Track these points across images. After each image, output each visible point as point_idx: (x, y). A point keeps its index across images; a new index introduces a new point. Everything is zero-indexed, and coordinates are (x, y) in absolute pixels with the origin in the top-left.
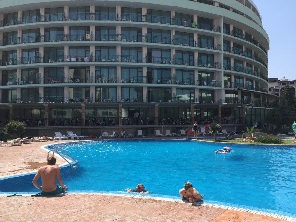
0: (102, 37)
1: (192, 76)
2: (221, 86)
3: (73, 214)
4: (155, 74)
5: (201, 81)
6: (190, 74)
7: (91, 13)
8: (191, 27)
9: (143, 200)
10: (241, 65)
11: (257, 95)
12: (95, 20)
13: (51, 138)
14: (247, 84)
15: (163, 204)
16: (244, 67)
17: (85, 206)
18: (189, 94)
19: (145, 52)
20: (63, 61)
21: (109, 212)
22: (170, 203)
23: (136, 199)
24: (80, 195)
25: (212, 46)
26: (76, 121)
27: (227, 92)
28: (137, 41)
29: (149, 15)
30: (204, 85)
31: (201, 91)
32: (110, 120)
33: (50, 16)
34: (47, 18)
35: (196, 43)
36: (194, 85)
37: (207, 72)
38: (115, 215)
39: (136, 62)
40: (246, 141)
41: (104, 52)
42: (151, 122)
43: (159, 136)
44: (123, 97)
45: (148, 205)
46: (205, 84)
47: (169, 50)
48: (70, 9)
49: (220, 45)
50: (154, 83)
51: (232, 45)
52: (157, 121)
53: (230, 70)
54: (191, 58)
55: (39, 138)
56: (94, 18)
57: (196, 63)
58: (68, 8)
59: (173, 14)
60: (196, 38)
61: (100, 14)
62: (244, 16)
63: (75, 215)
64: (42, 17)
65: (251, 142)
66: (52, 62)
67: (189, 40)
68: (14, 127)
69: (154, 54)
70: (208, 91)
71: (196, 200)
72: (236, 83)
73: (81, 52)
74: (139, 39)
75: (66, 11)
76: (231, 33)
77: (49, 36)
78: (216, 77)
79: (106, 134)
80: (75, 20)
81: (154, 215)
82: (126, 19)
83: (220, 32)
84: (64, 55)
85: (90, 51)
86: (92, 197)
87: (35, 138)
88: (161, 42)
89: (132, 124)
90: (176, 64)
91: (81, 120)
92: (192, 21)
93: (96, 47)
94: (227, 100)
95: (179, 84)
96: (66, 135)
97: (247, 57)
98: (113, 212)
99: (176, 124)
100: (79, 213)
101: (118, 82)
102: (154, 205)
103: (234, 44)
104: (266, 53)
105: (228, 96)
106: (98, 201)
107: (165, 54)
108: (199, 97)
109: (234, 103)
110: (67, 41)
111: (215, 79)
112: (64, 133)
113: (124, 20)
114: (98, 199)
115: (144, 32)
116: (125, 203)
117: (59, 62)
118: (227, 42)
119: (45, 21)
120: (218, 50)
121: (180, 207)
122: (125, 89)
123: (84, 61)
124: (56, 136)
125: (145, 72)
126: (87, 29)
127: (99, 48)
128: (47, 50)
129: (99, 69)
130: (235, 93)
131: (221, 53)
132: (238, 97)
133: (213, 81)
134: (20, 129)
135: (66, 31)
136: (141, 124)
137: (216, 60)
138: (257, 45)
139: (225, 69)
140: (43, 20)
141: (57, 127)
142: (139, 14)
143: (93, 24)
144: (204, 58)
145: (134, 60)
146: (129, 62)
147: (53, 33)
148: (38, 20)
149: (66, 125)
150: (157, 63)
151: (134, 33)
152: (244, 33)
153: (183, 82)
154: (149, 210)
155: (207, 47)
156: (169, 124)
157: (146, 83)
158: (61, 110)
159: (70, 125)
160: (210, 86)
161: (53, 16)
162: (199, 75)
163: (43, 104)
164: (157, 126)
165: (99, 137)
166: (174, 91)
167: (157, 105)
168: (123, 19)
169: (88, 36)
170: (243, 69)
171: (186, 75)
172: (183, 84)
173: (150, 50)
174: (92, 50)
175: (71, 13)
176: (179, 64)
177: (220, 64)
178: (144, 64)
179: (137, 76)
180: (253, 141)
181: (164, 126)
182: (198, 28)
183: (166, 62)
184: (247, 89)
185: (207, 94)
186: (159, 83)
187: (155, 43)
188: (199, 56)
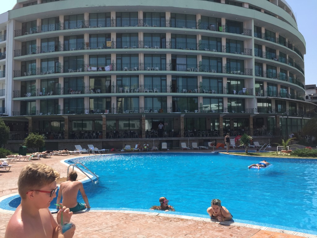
0: (123, 44)
1: (220, 84)
2: (252, 95)
3: (94, 233)
4: (180, 82)
5: (230, 89)
6: (218, 82)
7: (112, 19)
8: (219, 31)
9: (168, 219)
10: (274, 71)
11: (292, 104)
12: (116, 26)
13: (71, 152)
14: (281, 92)
15: (190, 223)
16: (278, 73)
17: (107, 224)
18: (217, 104)
19: (169, 59)
20: (83, 71)
21: (132, 231)
22: (197, 223)
23: (161, 218)
24: (101, 213)
25: (242, 51)
26: (97, 134)
27: (259, 101)
28: (161, 48)
29: (173, 20)
30: (233, 94)
31: (230, 100)
32: (133, 133)
33: (69, 23)
34: (67, 26)
35: (224, 48)
36: (222, 93)
37: (236, 79)
38: (138, 234)
39: (159, 70)
40: (281, 154)
41: (126, 60)
42: (177, 134)
43: (185, 149)
44: (145, 108)
45: (173, 224)
46: (235, 92)
47: (195, 56)
48: (90, 15)
49: (251, 50)
50: (179, 92)
51: (264, 50)
52: (182, 132)
53: (262, 76)
54: (219, 64)
55: (59, 152)
56: (115, 24)
57: (225, 70)
58: (88, 15)
59: (199, 18)
60: (224, 43)
61: (121, 20)
62: (277, 17)
63: (96, 234)
64: (61, 25)
65: (287, 155)
66: (72, 72)
67: (217, 45)
68: (33, 140)
69: (179, 61)
70: (237, 100)
71: (225, 219)
72: (268, 91)
73: (102, 61)
74: (163, 45)
75: (86, 18)
76: (263, 36)
77: (69, 44)
78: (247, 84)
79: (128, 147)
80: (95, 27)
81: (180, 235)
82: (149, 24)
83: (251, 35)
84: (84, 64)
85: (110, 59)
86: (114, 215)
87: (55, 152)
88: (186, 48)
89: (156, 137)
90: (203, 71)
91: (101, 132)
92: (220, 24)
93: (117, 55)
94: (259, 109)
95: (207, 93)
96: (87, 148)
97: (281, 62)
98: (136, 232)
99: (203, 136)
100: (100, 231)
101: (141, 92)
102: (180, 224)
103: (267, 48)
104: (303, 58)
105: (260, 105)
106: (121, 219)
107: (191, 61)
108: (228, 106)
109: (268, 112)
110: (87, 49)
111: (245, 87)
112: (85, 146)
113: (146, 26)
114: (120, 217)
115: (168, 37)
116: (149, 222)
117: (79, 71)
118: (258, 46)
119: (64, 29)
120: (248, 55)
121: (208, 226)
122: (148, 99)
123: (105, 70)
124: (76, 150)
125: (169, 80)
126: (108, 36)
127: (120, 56)
128: (67, 59)
129: (120, 79)
130: (269, 101)
131: (251, 59)
132: (272, 107)
133: (243, 88)
134: (39, 142)
135: (86, 39)
136: (165, 137)
137: (246, 66)
138: (292, 49)
139: (256, 75)
140: (62, 28)
141: (77, 140)
142: (162, 19)
143: (114, 31)
144: (233, 65)
145: (157, 68)
146: (152, 70)
147: (72, 41)
148: (57, 28)
149: (86, 138)
150: (182, 70)
151: (157, 39)
152: (277, 36)
153: (211, 90)
154: (175, 229)
155: (236, 53)
156: (195, 136)
157: (171, 92)
158: (82, 122)
159: (90, 138)
160: (239, 94)
161: (73, 23)
162: (228, 82)
163: (62, 116)
164: (182, 138)
165: (121, 151)
166: (201, 101)
167: (183, 115)
168: (146, 24)
169: (109, 44)
170: (277, 75)
171: (214, 83)
172: (210, 93)
173: (174, 57)
174: (114, 58)
175: (91, 20)
176: (206, 72)
177: (251, 70)
178: (168, 71)
179: (161, 85)
180: (289, 154)
181: (191, 138)
182: (226, 32)
183: (192, 70)
184: (281, 97)
185: (238, 103)
186: (184, 92)
187: (180, 49)
188: (228, 62)
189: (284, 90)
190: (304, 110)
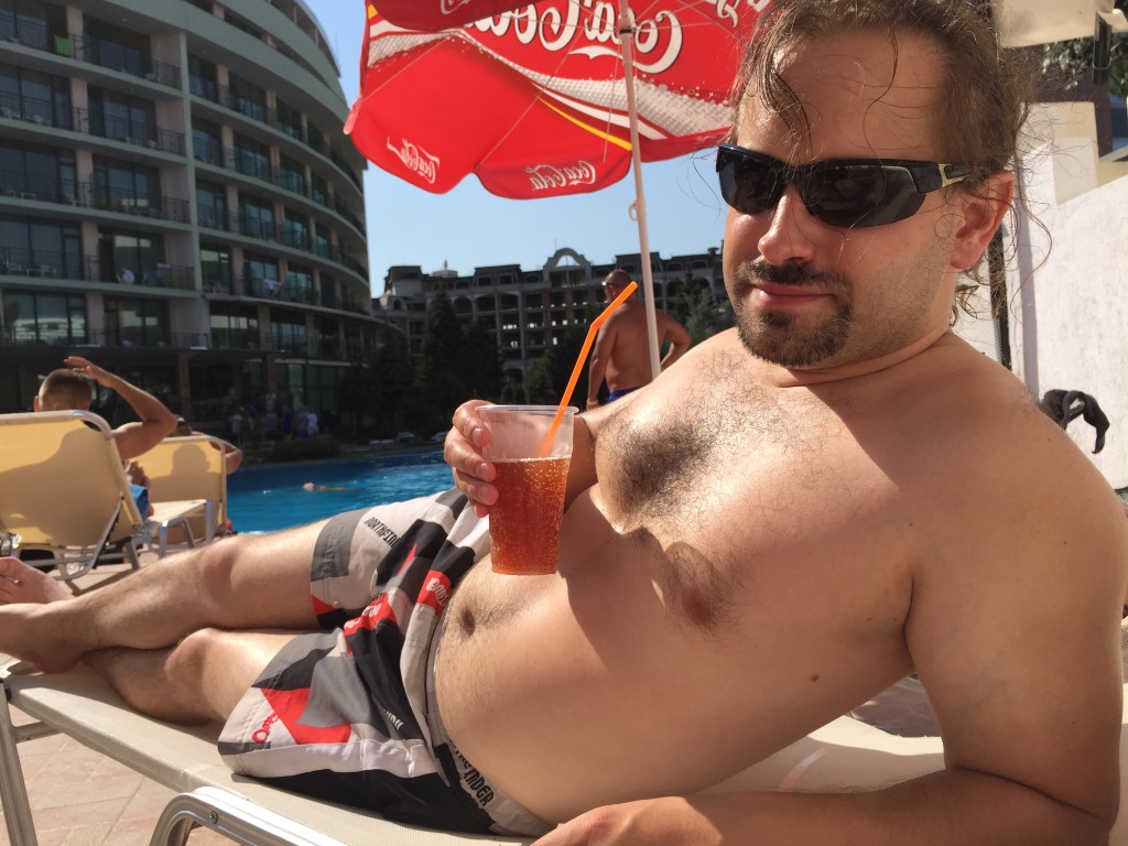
1: (71, 245)
2: (190, 286)
5: (110, 264)
6: (64, 237)
8: (52, 49)
10: (266, 215)
11: (326, 324)
16: (278, 222)
18: (61, 316)
25: (152, 134)
27: (217, 308)
31: (114, 302)
35: (81, 118)
36: (82, 277)
37: (134, 231)
46: (129, 276)
49: (181, 137)
51: (228, 141)
53: (226, 228)
54: (66, 172)
57: (88, 194)
60: (80, 97)
67: (53, 103)
70: (143, 305)
72: (248, 279)
76: (223, 95)
78: (172, 251)
83: (177, 86)
92: (60, 29)
94: (217, 334)
95: (17, 273)
97: (288, 189)
103: (237, 136)
104: (359, 182)
105: (221, 322)
108: (107, 325)
109: (246, 346)
111: (167, 259)
118: (207, 125)
120: (171, 152)
130: (248, 311)
131: (183, 166)
132: (258, 329)
133: (160, 265)
137: (168, 190)
138: (322, 152)
139: (203, 223)
144: (119, 179)
152: (271, 104)
153: (34, 265)
155: (128, 138)
160: (147, 284)
162: (101, 240)
170: (274, 228)
171: (47, 239)
172: (32, 274)
176: (11, 195)
177: (185, 204)
182: (85, 60)
184: (293, 300)
185: (142, 315)
188: (99, 167)
189: (302, 277)
190: (366, 341)
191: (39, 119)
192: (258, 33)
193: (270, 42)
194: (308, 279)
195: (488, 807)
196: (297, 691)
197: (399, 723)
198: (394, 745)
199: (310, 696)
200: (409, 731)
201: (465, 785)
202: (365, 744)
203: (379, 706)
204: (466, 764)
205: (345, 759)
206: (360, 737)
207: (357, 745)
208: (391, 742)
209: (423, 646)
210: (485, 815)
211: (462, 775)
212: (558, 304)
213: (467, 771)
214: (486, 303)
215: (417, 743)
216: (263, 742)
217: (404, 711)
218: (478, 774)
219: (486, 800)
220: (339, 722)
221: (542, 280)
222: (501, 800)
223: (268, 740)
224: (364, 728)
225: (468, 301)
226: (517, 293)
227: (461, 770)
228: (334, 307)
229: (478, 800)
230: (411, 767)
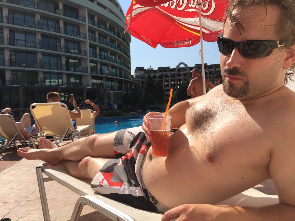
1: (59, 61)
2: (87, 72)
5: (68, 66)
6: (57, 59)
8: (55, 13)
10: (106, 54)
11: (120, 82)
14: (112, 71)
16: (109, 56)
18: (56, 79)
19: (6, 33)
25: (79, 34)
27: (93, 77)
30: (71, 71)
31: (69, 76)
36: (61, 70)
37: (74, 58)
46: (72, 69)
47: (34, 34)
49: (86, 34)
50: (17, 66)
51: (97, 35)
53: (96, 57)
54: (58, 43)
57: (63, 49)
60: (62, 25)
67: (55, 26)
69: (18, 36)
70: (76, 77)
72: (101, 70)
76: (96, 24)
78: (83, 63)
83: (85, 21)
88: (25, 25)
90: (42, 48)
92: (57, 7)
94: (93, 84)
95: (46, 68)
97: (111, 47)
103: (99, 34)
104: (129, 46)
105: (94, 81)
107: (30, 38)
108: (67, 81)
109: (100, 87)
111: (82, 65)
115: (5, 12)
118: (92, 31)
120: (83, 38)
125: (7, 54)
130: (101, 78)
131: (86, 42)
132: (103, 83)
133: (80, 67)
137: (82, 48)
138: (120, 38)
139: (90, 56)
144: (71, 45)
150: (21, 46)
152: (108, 26)
153: (50, 66)
155: (73, 35)
157: (9, 66)
160: (77, 71)
162: (66, 60)
164: (22, 109)
166: (41, 76)
167: (21, 88)
170: (108, 58)
171: (53, 60)
172: (50, 69)
173: (12, 32)
176: (45, 49)
177: (86, 51)
178: (6, 46)
182: (63, 15)
183: (31, 46)
184: (112, 76)
185: (75, 79)
186: (24, 67)
187: (18, 25)
188: (66, 42)
189: (114, 70)
190: (130, 86)
191: (52, 30)
192: (105, 8)
193: (108, 10)
194: (115, 70)
195: (156, 205)
196: (110, 173)
197: (134, 183)
198: (133, 188)
199: (113, 174)
200: (137, 185)
201: (151, 199)
202: (126, 187)
203: (130, 178)
204: (151, 195)
205: (121, 191)
206: (125, 186)
207: (124, 187)
208: (132, 187)
209: (141, 164)
210: (155, 207)
211: (150, 197)
212: (179, 77)
213: (151, 196)
214: (161, 77)
215: (139, 188)
216: (101, 185)
217: (136, 180)
218: (154, 197)
219: (156, 204)
220: (120, 181)
221: (175, 71)
222: (160, 204)
223: (103, 185)
224: (126, 183)
225: (156, 76)
226: (169, 74)
227: (150, 196)
228: (122, 78)
229: (154, 203)
230: (137, 194)
